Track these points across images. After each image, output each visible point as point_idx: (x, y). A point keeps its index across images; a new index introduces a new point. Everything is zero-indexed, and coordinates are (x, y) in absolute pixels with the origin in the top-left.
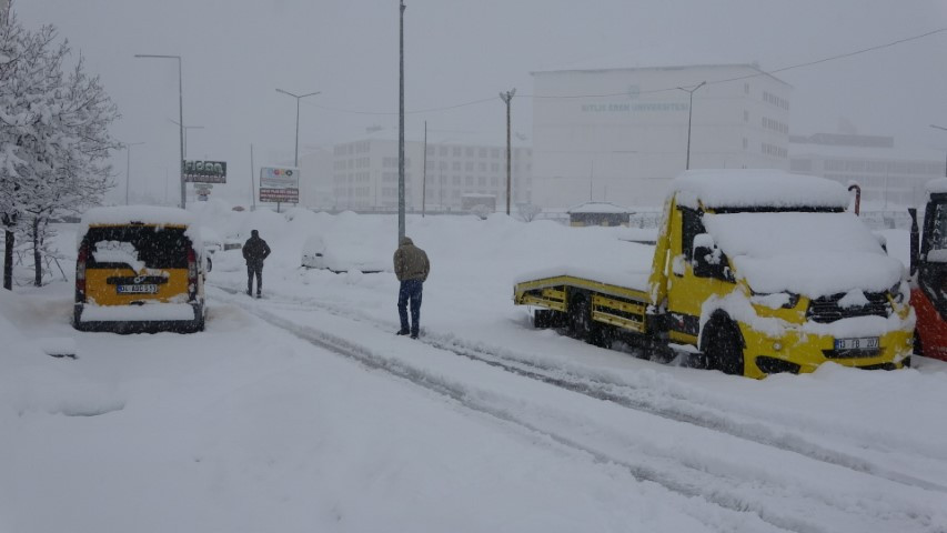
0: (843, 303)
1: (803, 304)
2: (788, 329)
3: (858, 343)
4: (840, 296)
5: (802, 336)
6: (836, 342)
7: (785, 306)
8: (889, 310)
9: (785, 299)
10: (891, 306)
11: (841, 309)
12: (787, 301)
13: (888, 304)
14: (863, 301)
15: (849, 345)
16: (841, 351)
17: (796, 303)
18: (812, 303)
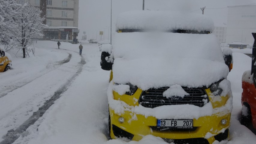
0: (167, 94)
1: (138, 93)
2: (127, 109)
3: (176, 123)
4: (165, 89)
5: (133, 114)
6: (158, 121)
7: (127, 93)
8: (205, 101)
9: (127, 88)
10: (207, 98)
11: (165, 98)
12: (128, 90)
13: (205, 96)
14: (183, 93)
15: (168, 124)
16: (162, 128)
17: (134, 92)
18: (144, 93)
